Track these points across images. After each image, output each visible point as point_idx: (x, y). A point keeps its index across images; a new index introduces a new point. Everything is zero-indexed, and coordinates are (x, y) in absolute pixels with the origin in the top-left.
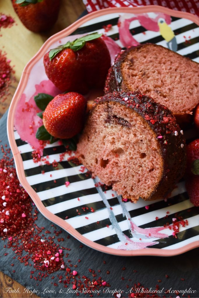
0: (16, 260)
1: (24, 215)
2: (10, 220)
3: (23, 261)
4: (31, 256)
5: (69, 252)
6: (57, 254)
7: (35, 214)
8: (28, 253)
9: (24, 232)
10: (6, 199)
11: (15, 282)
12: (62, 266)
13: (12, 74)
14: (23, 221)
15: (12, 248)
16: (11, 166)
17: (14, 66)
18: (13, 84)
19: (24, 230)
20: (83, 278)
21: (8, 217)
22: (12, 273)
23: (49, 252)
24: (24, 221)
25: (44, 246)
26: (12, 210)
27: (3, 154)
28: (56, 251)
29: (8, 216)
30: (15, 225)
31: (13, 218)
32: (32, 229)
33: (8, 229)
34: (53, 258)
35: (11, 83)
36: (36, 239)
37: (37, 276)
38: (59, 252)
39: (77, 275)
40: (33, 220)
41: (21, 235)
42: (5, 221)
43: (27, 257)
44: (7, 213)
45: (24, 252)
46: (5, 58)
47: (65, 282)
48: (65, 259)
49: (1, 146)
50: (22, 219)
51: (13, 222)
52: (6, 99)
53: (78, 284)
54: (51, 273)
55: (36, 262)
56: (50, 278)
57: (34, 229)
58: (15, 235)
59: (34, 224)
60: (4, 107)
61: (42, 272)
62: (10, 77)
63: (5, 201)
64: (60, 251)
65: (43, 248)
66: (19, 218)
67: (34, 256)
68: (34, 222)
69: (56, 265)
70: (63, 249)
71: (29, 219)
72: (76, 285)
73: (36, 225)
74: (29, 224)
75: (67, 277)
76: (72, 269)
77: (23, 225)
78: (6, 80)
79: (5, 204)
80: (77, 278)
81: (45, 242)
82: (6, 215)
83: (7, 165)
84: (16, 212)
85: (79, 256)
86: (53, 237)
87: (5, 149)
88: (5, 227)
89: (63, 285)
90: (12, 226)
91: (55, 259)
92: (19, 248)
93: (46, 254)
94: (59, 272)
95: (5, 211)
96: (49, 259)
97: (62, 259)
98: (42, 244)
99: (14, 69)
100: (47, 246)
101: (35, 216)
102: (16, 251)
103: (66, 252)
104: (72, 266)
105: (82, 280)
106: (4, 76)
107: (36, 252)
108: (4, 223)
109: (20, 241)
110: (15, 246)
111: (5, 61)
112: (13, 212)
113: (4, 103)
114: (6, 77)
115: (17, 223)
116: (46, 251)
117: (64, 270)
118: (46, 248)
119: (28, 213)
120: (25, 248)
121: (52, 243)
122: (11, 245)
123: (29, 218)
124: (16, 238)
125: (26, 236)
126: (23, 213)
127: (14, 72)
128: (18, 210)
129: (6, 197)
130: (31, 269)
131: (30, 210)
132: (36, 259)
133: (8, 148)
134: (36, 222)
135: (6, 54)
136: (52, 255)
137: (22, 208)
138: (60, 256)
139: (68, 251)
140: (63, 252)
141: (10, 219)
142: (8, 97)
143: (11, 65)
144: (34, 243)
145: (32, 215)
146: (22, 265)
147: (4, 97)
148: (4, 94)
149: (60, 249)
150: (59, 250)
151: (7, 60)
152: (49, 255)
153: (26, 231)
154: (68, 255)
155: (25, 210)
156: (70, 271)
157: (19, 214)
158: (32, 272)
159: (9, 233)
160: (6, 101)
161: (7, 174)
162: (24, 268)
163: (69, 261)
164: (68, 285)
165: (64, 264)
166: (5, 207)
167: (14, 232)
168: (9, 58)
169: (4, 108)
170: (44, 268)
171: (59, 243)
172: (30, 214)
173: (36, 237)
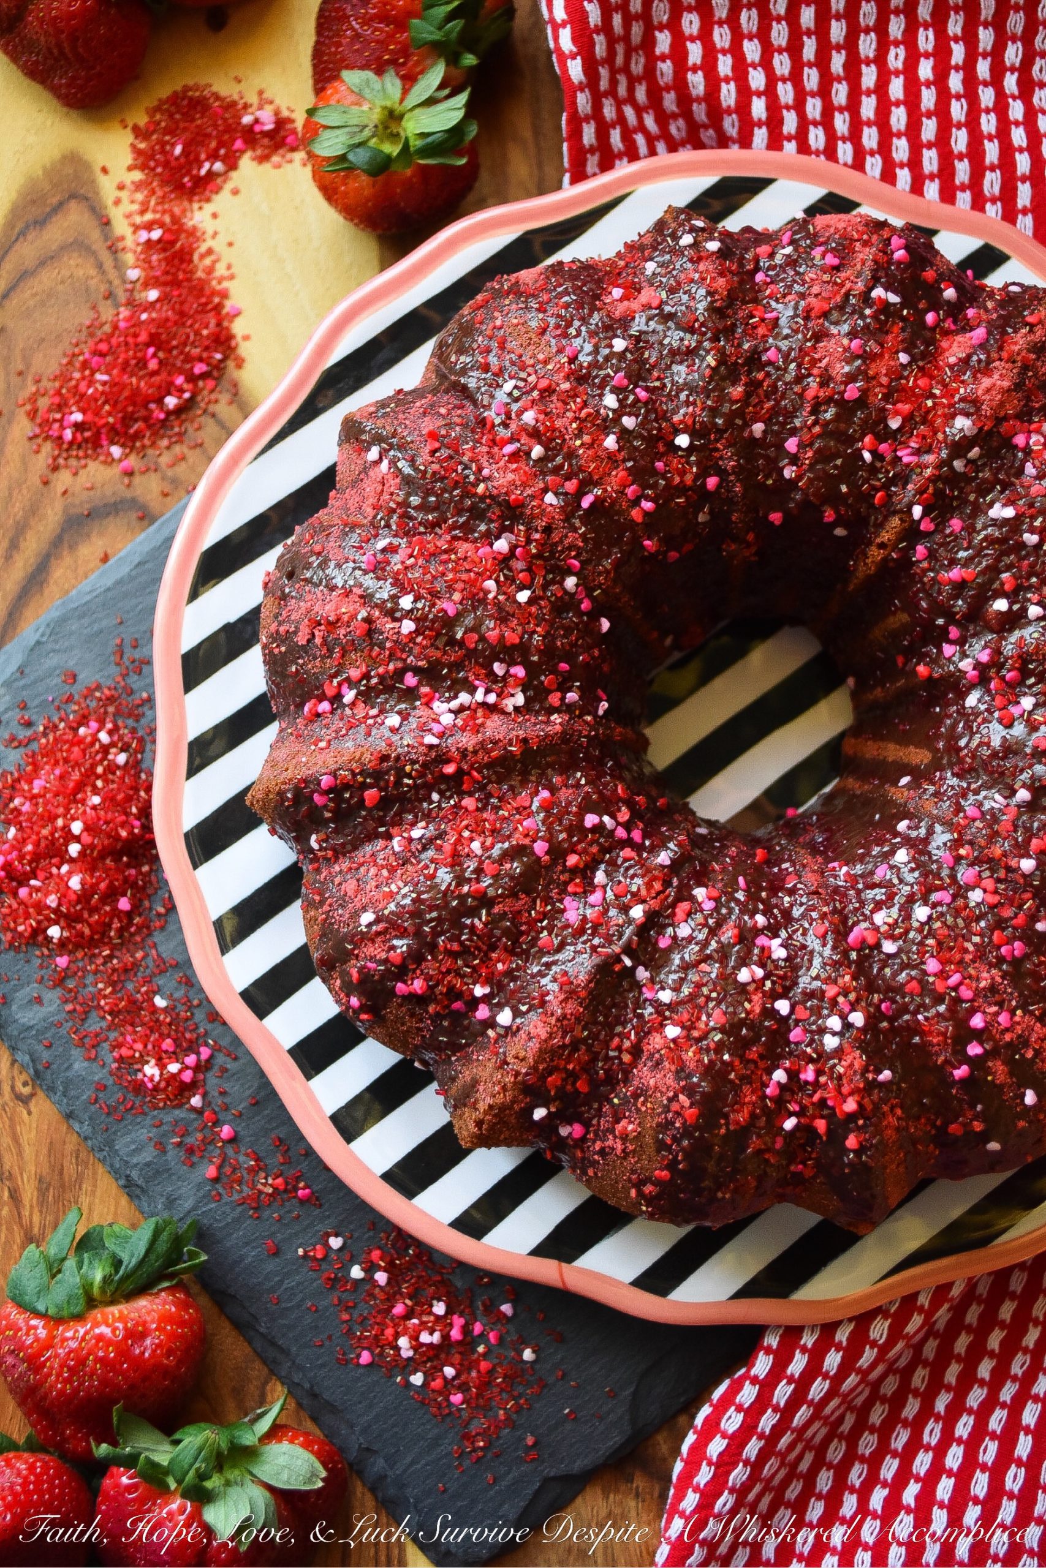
0: (63, 1031)
1: (124, 904)
2: (79, 907)
3: (81, 1044)
4: (113, 1035)
5: (230, 1065)
6: (191, 1060)
7: (162, 910)
8: (104, 1024)
9: (110, 957)
10: (85, 834)
11: (41, 1094)
12: (196, 1101)
13: (231, 364)
14: (116, 920)
15: (59, 992)
16: (130, 722)
17: (246, 338)
18: (223, 408)
19: (111, 950)
20: (247, 1155)
21: (73, 897)
22: (40, 1067)
23: (168, 1044)
24: (120, 921)
25: (158, 1020)
26: (92, 877)
27: (114, 670)
28: (193, 1047)
29: (75, 892)
30: (89, 925)
31: (88, 902)
32: (139, 955)
33: (62, 929)
34: (173, 1068)
35: (216, 401)
36: (144, 989)
37: (112, 1102)
38: (198, 1053)
39: (233, 1140)
40: (148, 928)
41: (100, 961)
42: (60, 905)
43: (97, 1035)
44: (75, 883)
45: (94, 1015)
46: (224, 295)
47: (190, 1151)
48: (212, 1080)
49: (118, 641)
50: (116, 912)
51: (86, 914)
52: (183, 458)
53: (227, 1170)
54: (155, 1107)
55: (120, 1060)
56: (148, 1121)
57: (146, 956)
58: (79, 954)
59: (149, 941)
61: (130, 1096)
62: (218, 379)
63: (77, 839)
64: (205, 1052)
65: (155, 1026)
66: (108, 908)
67: (121, 1039)
68: (150, 934)
69: (179, 1090)
70: (217, 1048)
71: (137, 920)
72: (219, 1168)
73: (155, 946)
74: (132, 935)
75: (199, 1136)
76: (221, 1117)
77: (112, 934)
78: (201, 384)
79: (74, 849)
80: (230, 1151)
81: (165, 1010)
82: (68, 888)
83: (118, 713)
84: (103, 886)
85: (256, 1085)
86: (195, 1002)
87: (128, 653)
88: (56, 923)
89: (182, 1154)
90: (79, 926)
91: (181, 1071)
92: (80, 998)
93: (157, 1045)
94: (177, 1113)
95: (70, 873)
96: (161, 1065)
97: (201, 1076)
98: (154, 1010)
99: (244, 349)
100: (170, 1024)
101: (159, 915)
102: (69, 1007)
103: (221, 1059)
104: (226, 1108)
105: (242, 1158)
106: (199, 368)
107: (129, 1028)
108: (56, 911)
109: (89, 979)
110: (70, 990)
111: (219, 307)
112: (92, 886)
113: (170, 473)
114: (204, 376)
115: (97, 922)
116: (162, 1037)
117: (199, 1112)
118: (165, 1030)
119: (141, 900)
120: (99, 1007)
121: (187, 1019)
122: (60, 980)
123: (140, 915)
124: (80, 964)
125: (114, 970)
126: (124, 895)
127: (240, 363)
128: (111, 882)
129: (87, 828)
130: (99, 1075)
131: (149, 891)
132: (124, 1052)
133: (137, 654)
134: (157, 937)
135: (232, 277)
136: (175, 1056)
137: (126, 880)
138: (197, 1068)
139: (229, 1060)
140: (212, 1056)
141: (78, 902)
142: (193, 456)
143: (238, 328)
144: (132, 1001)
145: (150, 909)
146: (76, 1053)
147: (177, 449)
148: (180, 437)
149: (206, 1044)
150: (202, 1049)
151: (227, 308)
152: (166, 1052)
153: (117, 953)
154: (224, 1070)
155: (134, 885)
156: (216, 1123)
157: (111, 895)
158: (101, 1087)
159: (63, 943)
160: (181, 469)
161: (105, 749)
162: (79, 1065)
163: (223, 1093)
164: (195, 1159)
165: (204, 1096)
166: (72, 861)
167: (78, 946)
168: (239, 295)
169: (164, 495)
170: (138, 1087)
171: (209, 1026)
172: (146, 903)
173: (142, 983)
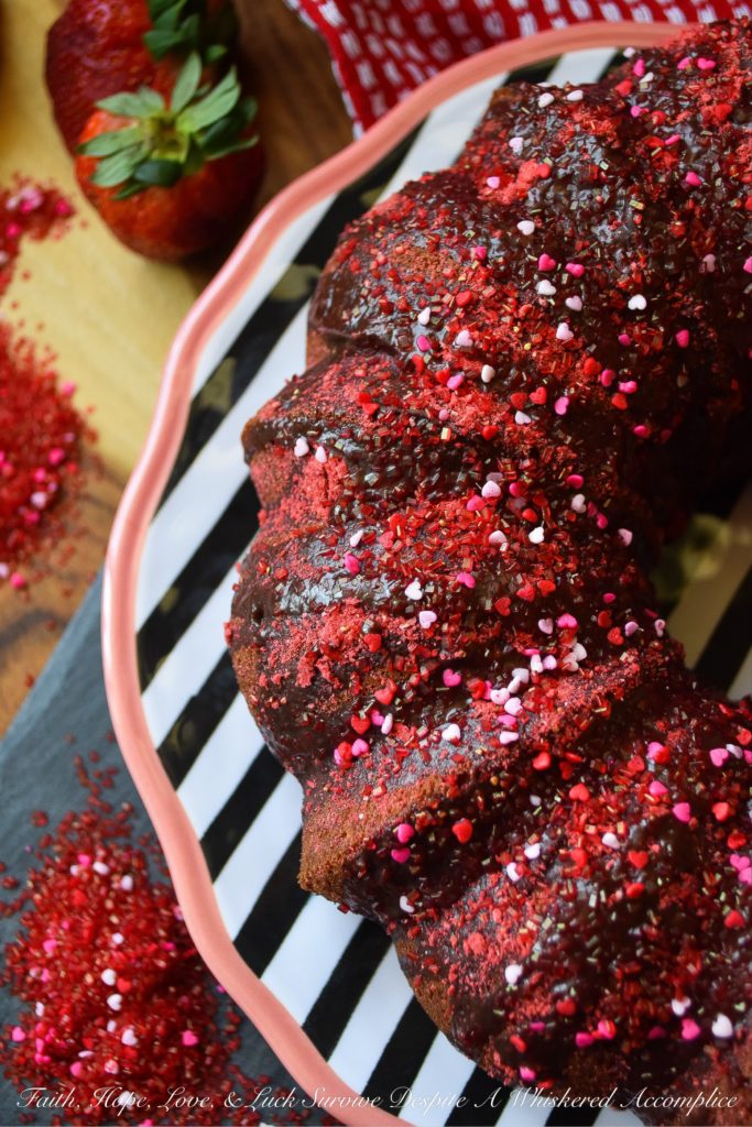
1: (189, 1038)
2: (142, 1062)
7: (230, 1028)
10: (121, 981)
13: (85, 441)
14: (187, 1060)
16: (122, 841)
17: (91, 410)
18: (94, 486)
21: (133, 1053)
24: (192, 1059)
26: (144, 1024)
27: (83, 793)
29: (133, 1048)
30: (161, 1077)
31: (150, 1052)
32: (226, 1087)
35: (84, 483)
40: (223, 1052)
42: (121, 1068)
44: (129, 1037)
46: (53, 377)
49: (76, 761)
50: (185, 1051)
51: (153, 1067)
52: (72, 551)
59: (230, 1068)
60: (67, 586)
62: (77, 460)
63: (114, 989)
66: (174, 1050)
68: (228, 1059)
71: (209, 1050)
73: (238, 1069)
74: (210, 1068)
77: (188, 1075)
78: (63, 471)
79: (114, 1001)
82: (124, 1046)
83: (105, 836)
84: (160, 1028)
86: (306, 1114)
87: (92, 769)
90: (150, 1082)
95: (119, 1029)
99: (94, 421)
101: (230, 1034)
106: (55, 456)
108: (120, 1076)
111: (52, 391)
112: (149, 1033)
113: (65, 571)
114: (63, 462)
115: (168, 1070)
119: (204, 1026)
123: (209, 1043)
124: (167, 1122)
126: (185, 1028)
127: (94, 437)
128: (167, 1021)
129: (120, 974)
131: (209, 1012)
133: (102, 767)
134: (237, 1059)
135: (53, 358)
137: (181, 1011)
141: (140, 1056)
142: (82, 546)
143: (79, 403)
145: (219, 1031)
147: (64, 544)
148: (62, 532)
151: (61, 386)
155: (191, 1013)
157: (173, 1035)
160: (75, 563)
161: (106, 880)
166: (116, 1015)
168: (68, 372)
169: (67, 594)
172: (211, 1027)
173: (240, 1117)
